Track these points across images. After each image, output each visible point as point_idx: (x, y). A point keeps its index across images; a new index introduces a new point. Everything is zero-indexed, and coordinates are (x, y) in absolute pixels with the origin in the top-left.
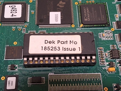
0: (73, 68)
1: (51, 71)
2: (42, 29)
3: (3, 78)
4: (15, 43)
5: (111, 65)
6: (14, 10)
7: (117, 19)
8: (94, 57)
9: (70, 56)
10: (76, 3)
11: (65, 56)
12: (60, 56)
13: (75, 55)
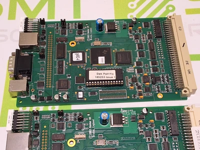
0: (112, 87)
1: (100, 89)
2: (94, 67)
3: (76, 93)
4: (80, 75)
5: (132, 85)
6: (78, 56)
7: (137, 60)
8: (122, 81)
9: (110, 80)
10: (114, 51)
11: (107, 81)
12: (105, 81)
13: (113, 80)
